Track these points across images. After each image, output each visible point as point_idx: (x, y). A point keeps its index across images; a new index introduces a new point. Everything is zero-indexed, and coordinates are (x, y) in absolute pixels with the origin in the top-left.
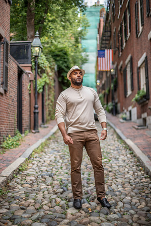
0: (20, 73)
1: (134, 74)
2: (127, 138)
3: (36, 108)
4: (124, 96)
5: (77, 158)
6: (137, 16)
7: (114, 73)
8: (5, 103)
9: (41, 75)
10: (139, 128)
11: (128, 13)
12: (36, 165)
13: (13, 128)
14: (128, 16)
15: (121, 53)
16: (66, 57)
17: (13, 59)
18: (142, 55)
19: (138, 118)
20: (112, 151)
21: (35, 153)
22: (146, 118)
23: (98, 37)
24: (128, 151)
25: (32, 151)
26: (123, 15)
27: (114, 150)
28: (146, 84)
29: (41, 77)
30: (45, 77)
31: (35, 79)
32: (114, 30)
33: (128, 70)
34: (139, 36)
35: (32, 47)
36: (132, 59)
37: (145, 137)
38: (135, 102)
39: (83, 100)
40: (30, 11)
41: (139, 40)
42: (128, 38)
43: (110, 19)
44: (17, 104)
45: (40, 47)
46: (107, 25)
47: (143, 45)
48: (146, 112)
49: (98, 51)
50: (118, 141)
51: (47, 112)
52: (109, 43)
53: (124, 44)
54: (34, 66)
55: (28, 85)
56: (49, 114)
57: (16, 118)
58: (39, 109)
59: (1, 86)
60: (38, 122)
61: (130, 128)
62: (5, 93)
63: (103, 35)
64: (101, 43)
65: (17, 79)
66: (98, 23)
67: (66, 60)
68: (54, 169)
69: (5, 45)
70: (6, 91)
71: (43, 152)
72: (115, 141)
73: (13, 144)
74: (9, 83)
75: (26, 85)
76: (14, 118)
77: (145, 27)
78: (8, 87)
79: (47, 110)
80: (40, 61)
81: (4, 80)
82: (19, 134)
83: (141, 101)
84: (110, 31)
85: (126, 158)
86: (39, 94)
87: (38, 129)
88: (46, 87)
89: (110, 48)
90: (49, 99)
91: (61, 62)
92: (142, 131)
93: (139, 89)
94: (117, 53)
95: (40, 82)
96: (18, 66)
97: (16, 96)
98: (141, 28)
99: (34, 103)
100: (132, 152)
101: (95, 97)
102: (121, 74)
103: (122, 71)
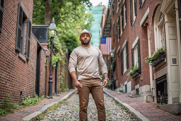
0: (39, 49)
1: (129, 55)
2: (123, 102)
3: (50, 79)
4: (121, 74)
5: (85, 100)
6: (131, 9)
7: (113, 56)
8: (27, 69)
9: (55, 53)
10: (133, 96)
11: (124, 8)
12: (50, 117)
13: (32, 91)
14: (125, 10)
15: (119, 40)
16: (75, 43)
17: (34, 36)
18: (135, 38)
19: (132, 90)
20: (111, 110)
21: (50, 110)
22: (138, 88)
23: (101, 30)
24: (124, 110)
25: (47, 108)
26: (121, 9)
27: (113, 110)
28: (138, 61)
29: (55, 55)
30: (59, 56)
31: (51, 55)
32: (114, 23)
33: (125, 52)
34: (133, 24)
35: (49, 30)
36: (127, 43)
37: (137, 102)
38: (130, 76)
39: (91, 56)
40: (48, 4)
41: (133, 27)
42: (124, 28)
43: (110, 14)
44: (35, 72)
45: (55, 30)
46: (108, 19)
47: (136, 31)
48: (138, 84)
49: (101, 38)
50: (116, 105)
51: (59, 85)
52: (110, 33)
53: (122, 32)
54: (50, 45)
55: (45, 59)
56: (61, 87)
57: (34, 84)
58: (53, 79)
59: (25, 55)
60: (52, 91)
61: (126, 97)
62: (27, 62)
63: (105, 27)
64: (103, 34)
65: (36, 53)
66: (101, 18)
67: (75, 45)
68: (65, 119)
69: (29, 24)
70: (27, 60)
71: (55, 110)
72: (113, 105)
73: (31, 103)
74: (30, 54)
75: (43, 59)
76: (33, 83)
77: (138, 16)
78: (30, 58)
79: (59, 83)
80: (55, 42)
81: (27, 51)
82: (37, 96)
83: (135, 75)
84: (111, 24)
85: (122, 114)
86: (53, 68)
87: (52, 96)
88: (59, 64)
89: (110, 36)
90: (61, 74)
91: (71, 47)
92: (135, 99)
93: (133, 65)
94: (116, 41)
95: (55, 58)
96: (38, 43)
97: (36, 66)
98: (134, 17)
99: (49, 75)
100: (127, 110)
101: (99, 54)
102: (119, 56)
103: (119, 54)
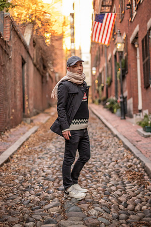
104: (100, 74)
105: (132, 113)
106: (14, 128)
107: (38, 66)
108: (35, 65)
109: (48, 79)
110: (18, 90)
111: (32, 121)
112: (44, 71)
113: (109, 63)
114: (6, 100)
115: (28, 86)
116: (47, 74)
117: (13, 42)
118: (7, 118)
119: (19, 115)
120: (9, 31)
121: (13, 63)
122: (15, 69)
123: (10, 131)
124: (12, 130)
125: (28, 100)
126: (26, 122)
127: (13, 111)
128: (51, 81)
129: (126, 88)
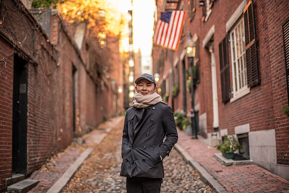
104: (164, 82)
105: (206, 131)
106: (63, 152)
107: (91, 74)
108: (88, 73)
109: (103, 88)
110: (68, 104)
111: (84, 142)
112: (99, 80)
113: (175, 69)
114: (53, 118)
115: (79, 98)
116: (102, 83)
117: (62, 46)
118: (54, 140)
119: (69, 135)
120: (57, 33)
121: (61, 71)
122: (64, 78)
123: (57, 156)
124: (59, 155)
125: (79, 116)
126: (77, 143)
127: (61, 130)
128: (106, 90)
129: (198, 101)
